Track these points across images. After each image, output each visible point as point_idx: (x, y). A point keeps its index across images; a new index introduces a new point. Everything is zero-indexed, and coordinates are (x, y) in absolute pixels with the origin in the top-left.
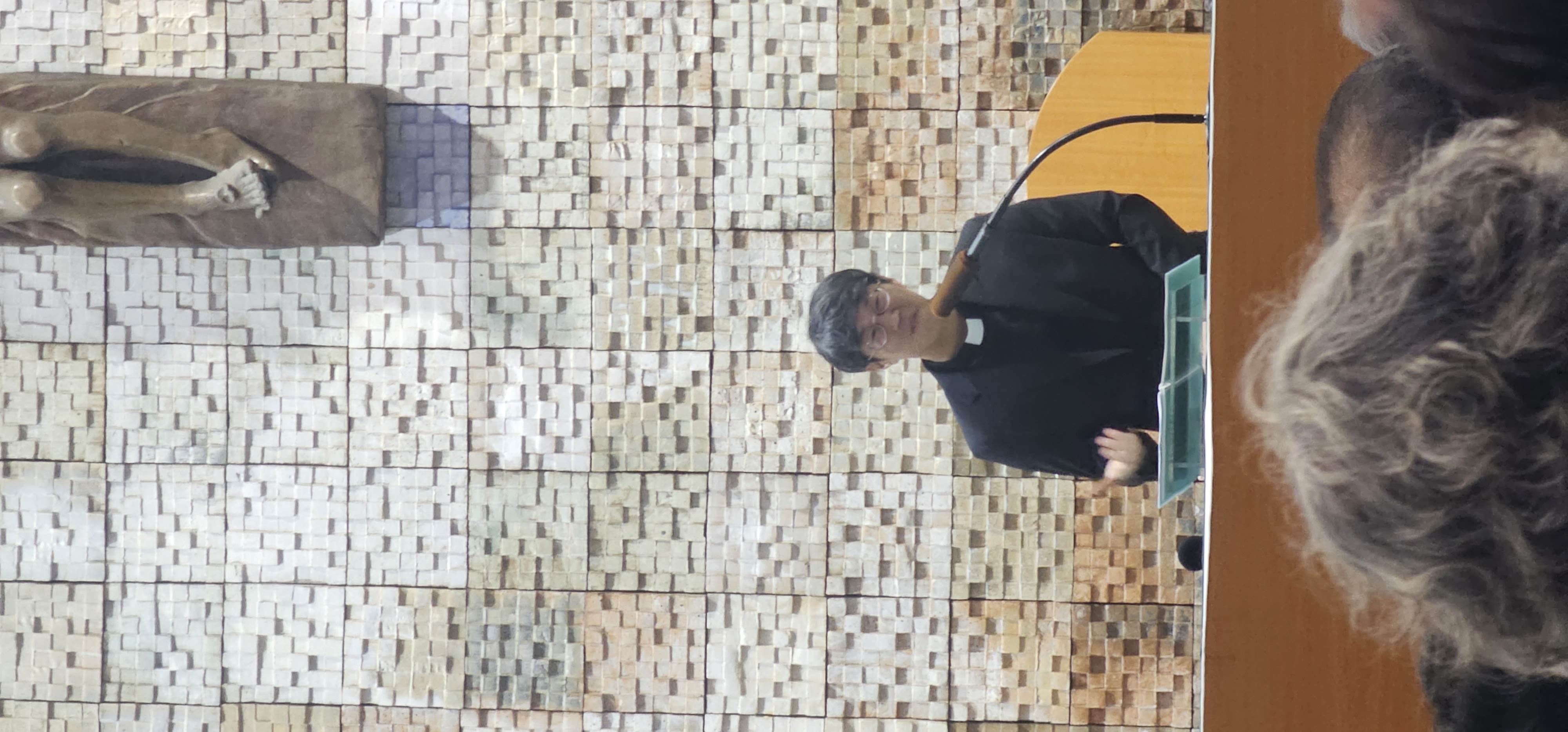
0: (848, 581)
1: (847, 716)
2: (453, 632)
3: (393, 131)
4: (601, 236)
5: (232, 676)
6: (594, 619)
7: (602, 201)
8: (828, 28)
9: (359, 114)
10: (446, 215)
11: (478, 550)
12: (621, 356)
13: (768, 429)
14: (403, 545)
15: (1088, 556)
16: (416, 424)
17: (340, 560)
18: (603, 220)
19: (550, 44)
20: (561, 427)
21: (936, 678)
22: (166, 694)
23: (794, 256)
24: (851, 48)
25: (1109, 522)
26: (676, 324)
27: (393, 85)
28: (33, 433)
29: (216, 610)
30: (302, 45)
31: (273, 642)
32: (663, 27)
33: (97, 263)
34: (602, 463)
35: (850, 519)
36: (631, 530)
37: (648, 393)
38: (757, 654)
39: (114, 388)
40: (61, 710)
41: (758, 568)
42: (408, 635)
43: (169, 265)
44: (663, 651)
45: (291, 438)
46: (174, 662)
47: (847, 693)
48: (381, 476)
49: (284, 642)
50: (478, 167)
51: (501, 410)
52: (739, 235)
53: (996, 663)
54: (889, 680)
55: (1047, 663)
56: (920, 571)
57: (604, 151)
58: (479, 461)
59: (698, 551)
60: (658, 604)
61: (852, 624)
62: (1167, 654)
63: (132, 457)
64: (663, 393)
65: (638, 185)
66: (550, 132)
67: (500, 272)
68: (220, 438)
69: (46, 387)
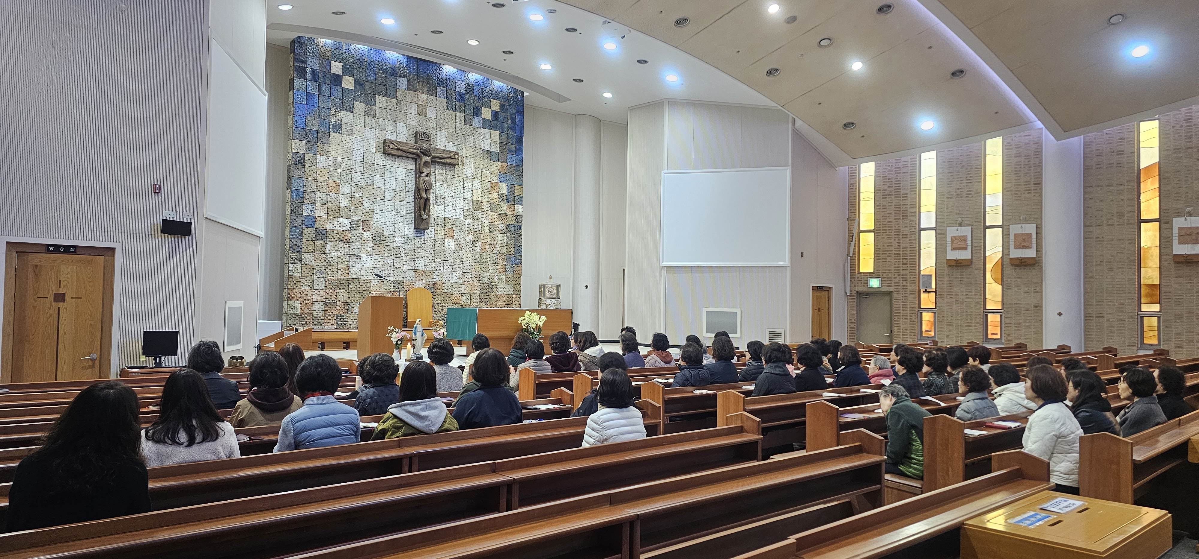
2: (380, 232)
3: (423, 230)
4: (414, 248)
5: (376, 211)
6: (381, 246)
7: (417, 248)
9: (427, 227)
10: (416, 234)
11: (387, 235)
12: (404, 249)
14: (388, 228)
16: (398, 230)
17: (385, 222)
19: (430, 245)
20: (398, 244)
22: (374, 204)
26: (406, 255)
27: (427, 230)
28: (397, 194)
29: (382, 210)
30: (431, 222)
31: (379, 215)
32: (431, 255)
33: (412, 202)
34: (395, 247)
36: (389, 250)
39: (402, 202)
40: (373, 194)
41: (385, 261)
42: (380, 228)
43: (411, 209)
44: (378, 252)
45: (397, 219)
46: (377, 206)
48: (394, 227)
50: (420, 238)
51: (399, 238)
57: (421, 249)
58: (395, 236)
59: (387, 256)
60: (382, 252)
63: (395, 203)
64: (401, 253)
66: (423, 245)
67: (411, 239)
68: (397, 212)
69: (402, 196)
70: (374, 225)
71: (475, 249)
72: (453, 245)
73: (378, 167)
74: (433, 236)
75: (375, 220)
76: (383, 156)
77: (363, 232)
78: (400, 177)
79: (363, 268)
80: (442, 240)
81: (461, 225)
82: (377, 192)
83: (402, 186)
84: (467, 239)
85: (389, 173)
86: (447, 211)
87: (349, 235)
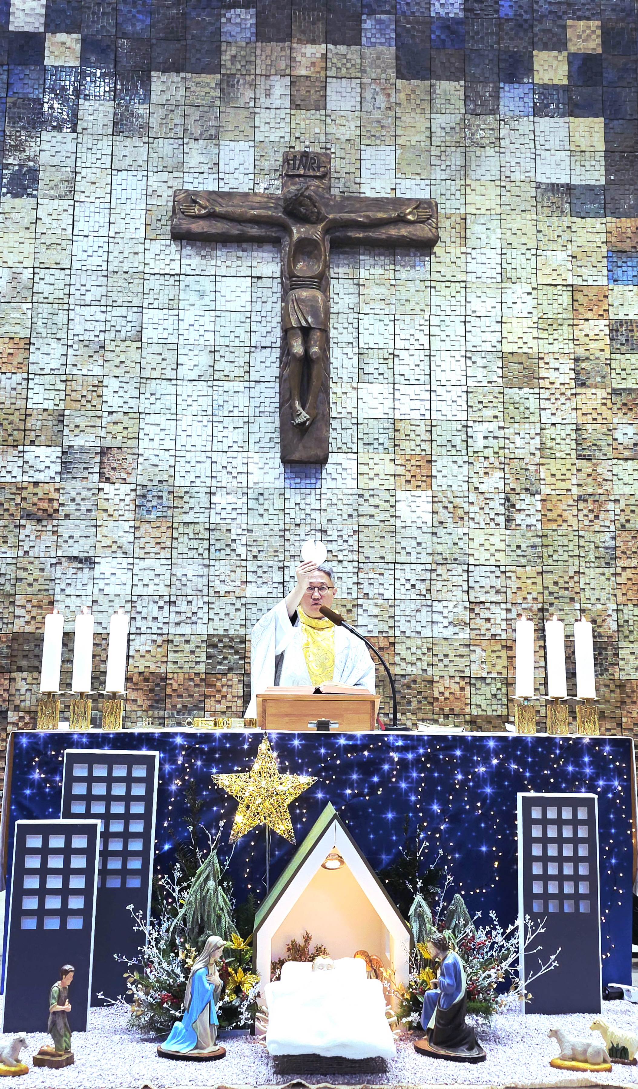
0: (175, 602)
1: (132, 601)
2: (160, 482)
3: (313, 466)
4: (282, 527)
5: (148, 416)
6: (164, 524)
7: (293, 527)
8: (345, 596)
9: (320, 453)
10: (288, 481)
11: (186, 490)
12: (245, 532)
13: (222, 578)
14: (188, 467)
15: (181, 676)
16: (224, 471)
17: (183, 448)
18: (287, 527)
19: (340, 512)
20: (223, 516)
21: (143, 630)
22: (142, 396)
23: (276, 585)
24: (339, 603)
25: (192, 684)
26: (255, 549)
27: (327, 466)
28: (222, 360)
29: (168, 412)
30: (339, 440)
31: (158, 428)
32: (345, 546)
33: (273, 379)
34: (212, 527)
35: (194, 603)
36: (191, 536)
37: (234, 541)
38: (152, 573)
39: (236, 383)
40: (138, 365)
41: (179, 575)
42: (160, 468)
43: (273, 400)
44: (153, 545)
45: (220, 435)
46: (152, 399)
47: (139, 602)
48: (209, 461)
49: (158, 431)
50: (303, 491)
51: (229, 496)
52: (283, 568)
53: (148, 649)
54: (143, 615)
55: (148, 664)
56: (178, 624)
57: (308, 528)
58: (213, 490)
59: (185, 556)
60: (168, 544)
61: (161, 603)
62: (149, 703)
63: (215, 388)
64: (234, 546)
65: (297, 538)
66: (313, 512)
67: (271, 497)
68: (221, 414)
69: (236, 364)
70: (141, 460)
71: (519, 518)
72: (429, 508)
73: (153, 283)
74: (354, 484)
75: (143, 444)
76: (174, 248)
77: (101, 485)
78: (229, 306)
79: (101, 599)
80: (387, 496)
81: (458, 441)
82: (149, 358)
83: (240, 332)
84: (482, 488)
85: (193, 297)
86: (405, 399)
87: (56, 496)
